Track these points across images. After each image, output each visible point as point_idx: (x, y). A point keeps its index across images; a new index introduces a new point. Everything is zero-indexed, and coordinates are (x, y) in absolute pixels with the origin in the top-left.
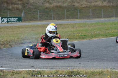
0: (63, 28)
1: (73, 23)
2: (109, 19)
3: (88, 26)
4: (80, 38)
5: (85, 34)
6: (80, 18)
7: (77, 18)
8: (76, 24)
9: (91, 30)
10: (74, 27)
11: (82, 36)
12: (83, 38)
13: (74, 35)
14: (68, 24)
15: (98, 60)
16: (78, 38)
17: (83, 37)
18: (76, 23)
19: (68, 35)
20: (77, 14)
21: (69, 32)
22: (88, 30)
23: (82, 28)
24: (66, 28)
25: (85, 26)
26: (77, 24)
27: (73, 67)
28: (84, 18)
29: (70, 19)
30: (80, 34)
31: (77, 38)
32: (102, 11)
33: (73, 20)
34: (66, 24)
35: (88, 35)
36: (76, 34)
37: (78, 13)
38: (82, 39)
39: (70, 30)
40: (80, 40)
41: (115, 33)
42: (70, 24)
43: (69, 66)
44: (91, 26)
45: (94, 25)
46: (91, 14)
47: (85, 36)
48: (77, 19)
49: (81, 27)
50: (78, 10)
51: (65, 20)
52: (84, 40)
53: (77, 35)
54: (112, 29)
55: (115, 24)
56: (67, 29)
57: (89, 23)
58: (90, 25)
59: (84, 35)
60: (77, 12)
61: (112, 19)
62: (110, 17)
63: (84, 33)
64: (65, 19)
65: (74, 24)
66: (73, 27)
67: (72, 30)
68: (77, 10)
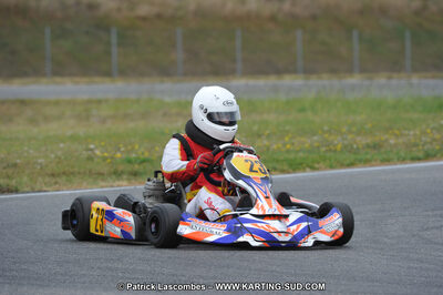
0: (33, 121)
1: (85, 97)
2: (272, 80)
3: (165, 115)
4: (118, 174)
5: (147, 154)
6: (124, 73)
7: (108, 74)
8: (99, 102)
10: (88, 117)
11: (130, 162)
12: (135, 174)
13: (90, 159)
14: (57, 103)
16: (110, 174)
17: (137, 167)
18: (99, 96)
19: (59, 153)
20: (108, 53)
21: (62, 141)
22: (163, 133)
23: (131, 125)
24: (47, 119)
25: (145, 115)
26: (107, 101)
28: (142, 75)
29: (71, 75)
30: (119, 155)
31: (105, 170)
32: (238, 43)
33: (86, 79)
34: (48, 103)
36: (98, 152)
37: (115, 50)
38: (129, 180)
39: (69, 133)
40: (120, 183)
41: (301, 154)
42: (72, 103)
44: (178, 114)
46: (179, 55)
47: (143, 161)
48: (107, 80)
49: (126, 116)
50: (114, 31)
51: (44, 80)
52: (140, 183)
53: (105, 159)
54: (289, 132)
55: (302, 110)
56: (53, 128)
57: (167, 99)
58: (173, 111)
59: (142, 157)
60: (109, 44)
61: (288, 80)
62: (279, 72)
63: (140, 151)
64: (44, 75)
65: (89, 102)
66: (84, 117)
67: (81, 131)
68: (107, 29)
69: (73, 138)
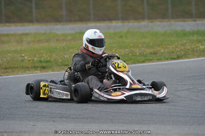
1: (20, 32)
3: (57, 40)
4: (35, 68)
5: (49, 58)
6: (38, 21)
7: (31, 21)
8: (27, 34)
9: (64, 48)
10: (22, 42)
11: (41, 62)
12: (44, 67)
13: (22, 61)
14: (7, 35)
15: (76, 118)
16: (32, 68)
17: (44, 64)
18: (27, 32)
19: (8, 58)
21: (10, 53)
22: (56, 48)
23: (42, 45)
24: (3, 43)
25: (48, 41)
26: (31, 34)
27: (16, 132)
28: (47, 22)
29: (14, 22)
30: (36, 59)
31: (30, 65)
33: (21, 24)
34: (3, 35)
35: (55, 60)
36: (26, 58)
37: (34, 10)
38: (40, 70)
39: (13, 49)
40: (37, 72)
43: (7, 130)
44: (63, 40)
45: (70, 38)
46: (64, 12)
47: (47, 62)
48: (31, 24)
49: (39, 41)
51: (2, 25)
52: (46, 72)
53: (29, 61)
54: (114, 47)
55: (121, 37)
56: (6, 47)
57: (59, 33)
58: (61, 38)
59: (46, 60)
60: (31, 7)
61: (114, 24)
62: (110, 20)
63: (46, 57)
64: (2, 23)
65: (23, 34)
66: (20, 42)
67: (19, 48)
69: (15, 52)
